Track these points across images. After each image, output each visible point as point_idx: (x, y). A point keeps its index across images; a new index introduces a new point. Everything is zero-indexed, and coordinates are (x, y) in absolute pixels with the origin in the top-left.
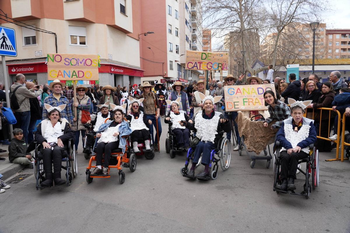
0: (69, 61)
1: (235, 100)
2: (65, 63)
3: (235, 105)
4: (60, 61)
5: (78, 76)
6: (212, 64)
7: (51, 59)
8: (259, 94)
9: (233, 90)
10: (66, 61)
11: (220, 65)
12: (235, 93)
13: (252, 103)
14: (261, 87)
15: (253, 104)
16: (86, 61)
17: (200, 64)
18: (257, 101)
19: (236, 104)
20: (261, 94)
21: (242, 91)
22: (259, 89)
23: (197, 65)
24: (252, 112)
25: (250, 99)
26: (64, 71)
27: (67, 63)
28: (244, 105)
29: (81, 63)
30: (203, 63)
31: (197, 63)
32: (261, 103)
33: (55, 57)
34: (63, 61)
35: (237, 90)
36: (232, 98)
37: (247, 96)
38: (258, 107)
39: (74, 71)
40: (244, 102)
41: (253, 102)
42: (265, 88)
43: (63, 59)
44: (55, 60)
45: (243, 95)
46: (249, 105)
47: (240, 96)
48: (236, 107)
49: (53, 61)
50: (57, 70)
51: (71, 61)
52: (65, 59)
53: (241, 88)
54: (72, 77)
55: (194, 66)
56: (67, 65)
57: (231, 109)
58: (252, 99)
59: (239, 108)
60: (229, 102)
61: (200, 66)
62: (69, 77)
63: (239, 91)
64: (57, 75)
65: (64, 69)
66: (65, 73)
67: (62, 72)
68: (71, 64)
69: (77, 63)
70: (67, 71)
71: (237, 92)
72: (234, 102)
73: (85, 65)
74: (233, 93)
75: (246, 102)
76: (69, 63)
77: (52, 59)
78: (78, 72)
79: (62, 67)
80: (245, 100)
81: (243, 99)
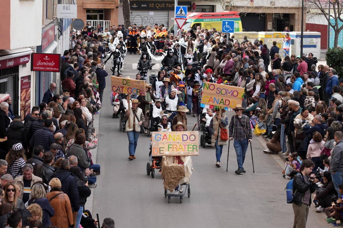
0: (220, 91)
1: (160, 146)
2: (216, 92)
3: (160, 151)
4: (213, 90)
5: (224, 103)
6: (132, 89)
7: (206, 87)
8: (183, 140)
9: (159, 136)
10: (218, 90)
11: (138, 91)
12: (162, 139)
13: (175, 149)
14: (185, 134)
15: (177, 150)
16: (234, 92)
17: (122, 88)
18: (181, 147)
19: (161, 149)
20: (185, 141)
21: (168, 137)
22: (184, 136)
23: (119, 89)
24: (175, 157)
25: (174, 145)
26: (215, 98)
27: (218, 92)
28: (169, 150)
29: (229, 93)
30: (125, 87)
31: (120, 87)
32: (184, 149)
33: (210, 86)
34: (215, 90)
35: (164, 136)
36: (158, 144)
37: (172, 142)
38: (180, 153)
39: (222, 99)
40: (169, 148)
41: (177, 148)
42: (190, 135)
43: (216, 88)
44: (210, 88)
45: (168, 141)
46: (173, 150)
47: (165, 142)
48: (161, 152)
49: (208, 89)
50: (210, 97)
51: (221, 90)
52: (217, 89)
53: (168, 134)
54: (220, 104)
55: (117, 90)
56: (218, 93)
57: (156, 154)
58: (176, 145)
59: (163, 153)
60: (156, 148)
61: (122, 90)
62: (218, 103)
63: (165, 137)
64: (208, 100)
65: (215, 96)
66: (215, 100)
67: (213, 98)
68: (221, 93)
69: (226, 93)
70: (217, 98)
71: (164, 138)
72: (160, 148)
73: (232, 95)
74: (160, 139)
75: (170, 148)
76: (220, 92)
77: (208, 87)
78: (226, 100)
79: (213, 94)
80: (170, 146)
81: (169, 145)
